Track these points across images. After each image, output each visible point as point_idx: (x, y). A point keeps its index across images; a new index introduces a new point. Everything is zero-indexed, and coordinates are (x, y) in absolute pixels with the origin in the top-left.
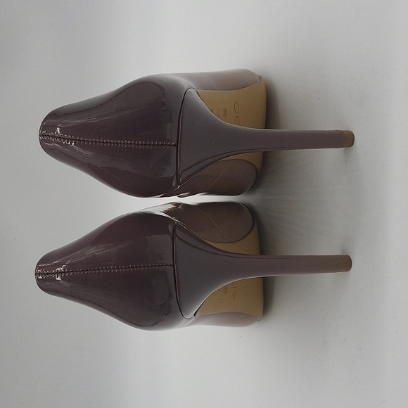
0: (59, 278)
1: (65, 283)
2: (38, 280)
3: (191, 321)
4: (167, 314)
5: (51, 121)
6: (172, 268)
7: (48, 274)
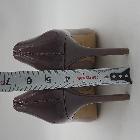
0: (22, 105)
1: (24, 107)
2: (14, 106)
3: (71, 120)
4: (62, 118)
5: (17, 47)
6: (64, 100)
7: (17, 104)
